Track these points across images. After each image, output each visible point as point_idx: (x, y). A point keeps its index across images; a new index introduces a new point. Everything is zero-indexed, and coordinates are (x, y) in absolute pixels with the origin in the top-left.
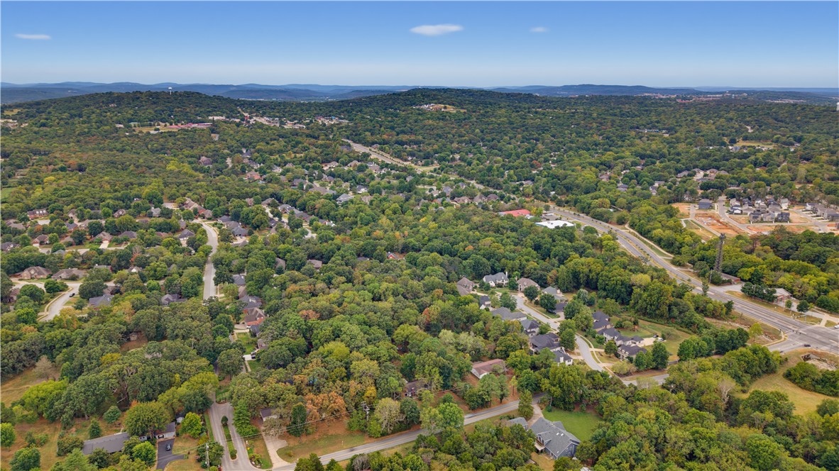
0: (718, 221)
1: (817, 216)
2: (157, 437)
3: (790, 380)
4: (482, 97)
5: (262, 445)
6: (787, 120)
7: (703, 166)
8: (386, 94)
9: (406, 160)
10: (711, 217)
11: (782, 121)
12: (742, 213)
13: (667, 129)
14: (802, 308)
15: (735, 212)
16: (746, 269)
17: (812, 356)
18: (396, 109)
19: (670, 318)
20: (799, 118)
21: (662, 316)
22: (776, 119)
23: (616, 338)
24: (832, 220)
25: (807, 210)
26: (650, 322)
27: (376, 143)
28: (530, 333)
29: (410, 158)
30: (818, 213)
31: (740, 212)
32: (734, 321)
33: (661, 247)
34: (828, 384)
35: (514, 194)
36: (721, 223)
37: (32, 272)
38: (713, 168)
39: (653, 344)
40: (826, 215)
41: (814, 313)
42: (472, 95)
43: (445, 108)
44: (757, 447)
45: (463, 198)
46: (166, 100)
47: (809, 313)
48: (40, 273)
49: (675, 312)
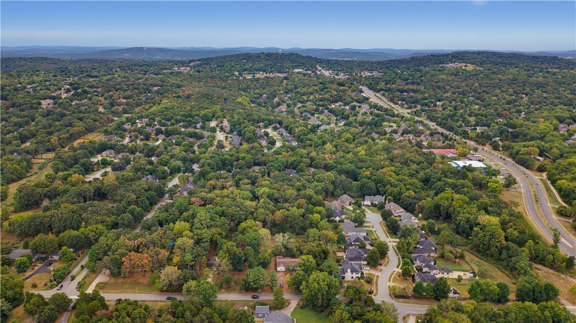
2: (50, 257)
5: (94, 277)
8: (426, 55)
19: (499, 259)
21: (492, 256)
26: (481, 259)
27: (383, 90)
28: (354, 245)
29: (400, 102)
33: (560, 196)
37: (108, 153)
39: (457, 277)
43: (466, 66)
45: (409, 135)
46: (274, 58)
48: (111, 154)
49: (504, 255)
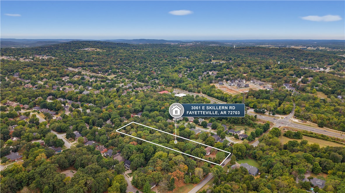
0: (228, 89)
1: (256, 84)
3: (286, 137)
4: (107, 45)
6: (221, 52)
7: (210, 70)
9: (98, 74)
10: (225, 87)
11: (220, 53)
12: (233, 86)
13: (186, 57)
14: (273, 114)
15: (231, 85)
16: (251, 104)
17: (285, 129)
18: (73, 51)
20: (225, 51)
21: (240, 123)
22: (218, 52)
23: (234, 132)
24: (261, 85)
25: (251, 83)
27: (78, 67)
29: (100, 73)
30: (256, 83)
31: (233, 85)
32: (258, 121)
33: (219, 100)
34: (297, 136)
35: (155, 85)
36: (229, 89)
38: (213, 70)
40: (258, 84)
41: (276, 115)
42: (102, 44)
43: (96, 49)
44: (308, 157)
45: (139, 88)
47: (276, 116)
49: (244, 121)
